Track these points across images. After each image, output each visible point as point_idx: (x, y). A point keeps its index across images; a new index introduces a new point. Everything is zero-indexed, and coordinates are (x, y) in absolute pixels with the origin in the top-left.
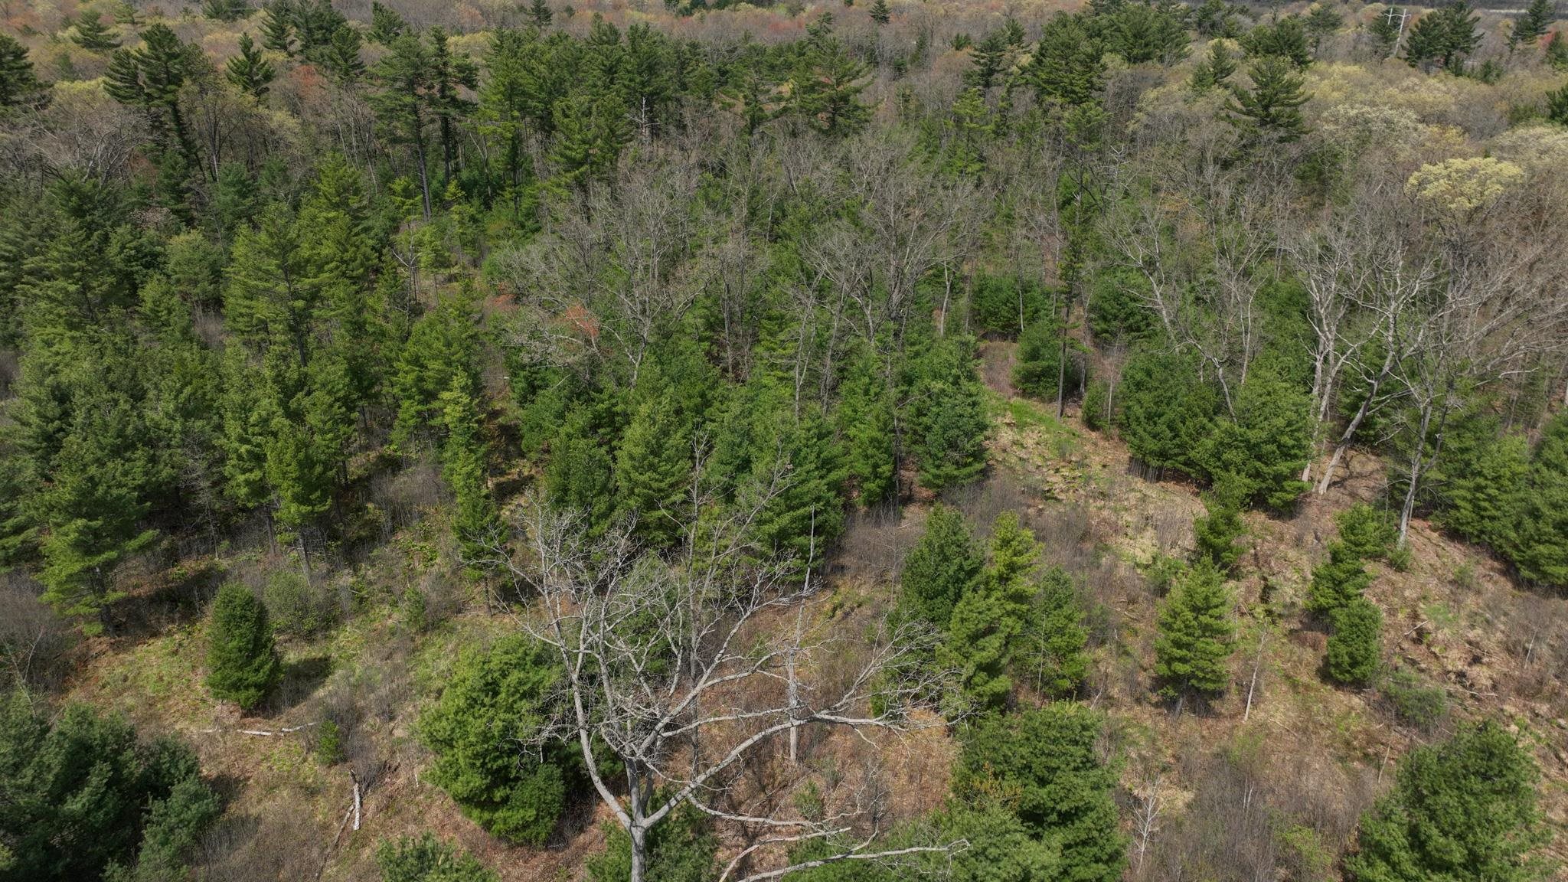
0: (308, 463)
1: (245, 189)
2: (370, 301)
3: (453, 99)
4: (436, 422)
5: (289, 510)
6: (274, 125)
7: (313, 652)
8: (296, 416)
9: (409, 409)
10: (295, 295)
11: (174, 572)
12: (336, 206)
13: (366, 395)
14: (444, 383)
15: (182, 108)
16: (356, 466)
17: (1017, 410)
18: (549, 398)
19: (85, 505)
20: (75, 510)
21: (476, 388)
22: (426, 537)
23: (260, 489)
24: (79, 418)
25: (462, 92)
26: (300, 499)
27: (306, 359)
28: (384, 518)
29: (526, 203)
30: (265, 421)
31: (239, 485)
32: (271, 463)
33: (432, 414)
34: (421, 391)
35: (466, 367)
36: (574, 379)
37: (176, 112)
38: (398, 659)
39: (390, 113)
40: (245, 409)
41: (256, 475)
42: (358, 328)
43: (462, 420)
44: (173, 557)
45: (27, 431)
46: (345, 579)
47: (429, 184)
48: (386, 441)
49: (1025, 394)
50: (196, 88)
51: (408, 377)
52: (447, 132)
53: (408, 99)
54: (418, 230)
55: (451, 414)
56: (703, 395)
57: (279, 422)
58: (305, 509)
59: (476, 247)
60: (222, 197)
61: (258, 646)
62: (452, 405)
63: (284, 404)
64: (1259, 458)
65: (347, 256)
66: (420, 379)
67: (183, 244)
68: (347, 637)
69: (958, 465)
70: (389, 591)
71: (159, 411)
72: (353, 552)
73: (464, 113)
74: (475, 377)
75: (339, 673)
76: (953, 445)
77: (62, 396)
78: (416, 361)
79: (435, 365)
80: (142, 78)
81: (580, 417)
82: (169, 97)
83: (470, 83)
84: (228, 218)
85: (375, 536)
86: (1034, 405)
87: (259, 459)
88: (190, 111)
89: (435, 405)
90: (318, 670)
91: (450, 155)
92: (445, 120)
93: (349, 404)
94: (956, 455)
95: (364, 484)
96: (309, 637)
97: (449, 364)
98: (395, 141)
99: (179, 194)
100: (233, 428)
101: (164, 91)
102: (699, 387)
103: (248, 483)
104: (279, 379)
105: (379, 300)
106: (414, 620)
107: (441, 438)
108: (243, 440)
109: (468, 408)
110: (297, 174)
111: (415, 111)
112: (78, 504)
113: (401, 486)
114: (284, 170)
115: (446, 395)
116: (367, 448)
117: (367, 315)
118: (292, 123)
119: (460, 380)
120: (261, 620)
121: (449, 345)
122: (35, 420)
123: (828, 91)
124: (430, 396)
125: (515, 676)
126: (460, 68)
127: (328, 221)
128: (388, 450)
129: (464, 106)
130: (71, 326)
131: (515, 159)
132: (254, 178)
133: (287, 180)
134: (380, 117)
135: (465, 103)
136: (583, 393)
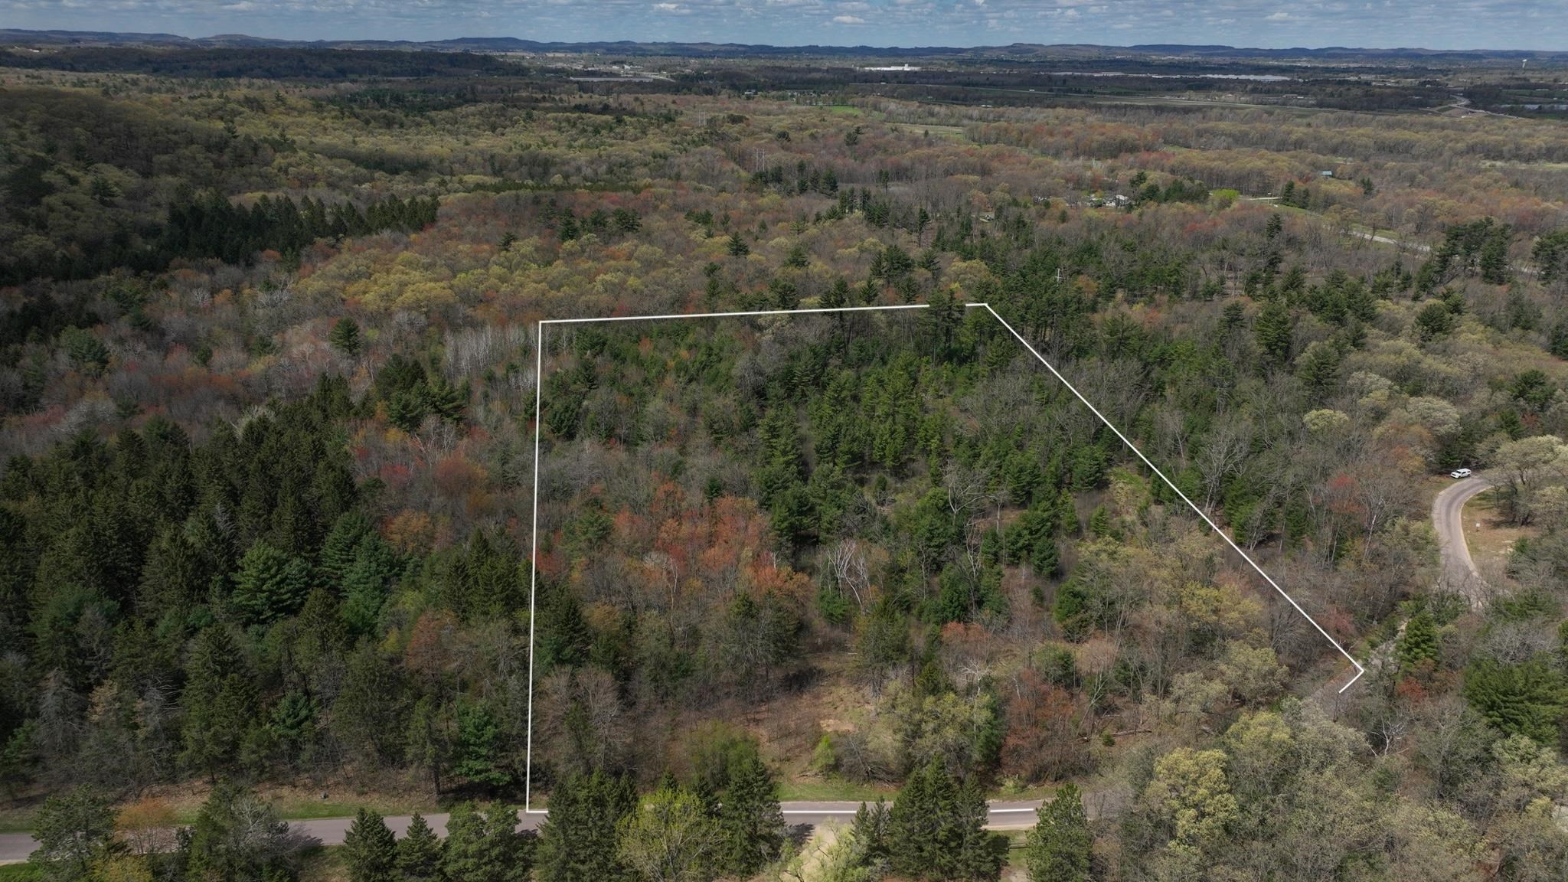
0: (894, 452)
1: (862, 348)
4: (928, 448)
5: (889, 463)
8: (893, 440)
9: (921, 443)
12: (903, 370)
13: (909, 438)
14: (932, 437)
16: (904, 459)
17: (1132, 479)
18: (962, 447)
20: (846, 453)
21: (941, 440)
22: (921, 479)
23: (883, 457)
24: (843, 431)
25: (957, 315)
26: (892, 461)
28: (910, 473)
29: (974, 371)
30: (886, 440)
31: (876, 455)
32: (886, 451)
33: (928, 446)
34: (926, 439)
35: (940, 433)
36: (970, 442)
38: (912, 502)
39: (925, 324)
40: (882, 435)
41: (882, 453)
43: (936, 448)
44: (859, 472)
45: (830, 433)
46: (900, 485)
47: (936, 349)
48: (913, 453)
51: (922, 434)
53: (934, 319)
55: (933, 446)
57: (889, 440)
58: (893, 463)
59: (951, 385)
60: (853, 351)
62: (934, 444)
63: (890, 436)
65: (905, 389)
66: (926, 435)
67: (847, 374)
68: (900, 496)
69: (1083, 486)
70: (910, 489)
71: (859, 433)
72: (902, 479)
73: (956, 326)
74: (942, 437)
75: (899, 502)
77: (839, 426)
78: (925, 429)
79: (931, 431)
80: (832, 301)
81: (970, 453)
83: (961, 312)
85: (908, 476)
87: (883, 449)
89: (929, 443)
91: (948, 340)
92: (948, 329)
93: (905, 440)
94: (1081, 482)
95: (906, 464)
97: (935, 432)
98: (925, 333)
99: (838, 349)
100: (878, 440)
103: (879, 455)
104: (890, 429)
106: (916, 494)
107: (929, 453)
108: (880, 444)
109: (938, 445)
112: (848, 452)
113: (914, 465)
115: (932, 440)
116: (908, 454)
117: (911, 413)
118: (883, 317)
119: (937, 436)
120: (886, 483)
121: (936, 426)
122: (833, 431)
123: (1119, 335)
124: (928, 440)
126: (958, 307)
127: (900, 375)
128: (913, 456)
129: (956, 321)
130: (832, 405)
131: (973, 352)
135: (958, 319)
136: (972, 446)
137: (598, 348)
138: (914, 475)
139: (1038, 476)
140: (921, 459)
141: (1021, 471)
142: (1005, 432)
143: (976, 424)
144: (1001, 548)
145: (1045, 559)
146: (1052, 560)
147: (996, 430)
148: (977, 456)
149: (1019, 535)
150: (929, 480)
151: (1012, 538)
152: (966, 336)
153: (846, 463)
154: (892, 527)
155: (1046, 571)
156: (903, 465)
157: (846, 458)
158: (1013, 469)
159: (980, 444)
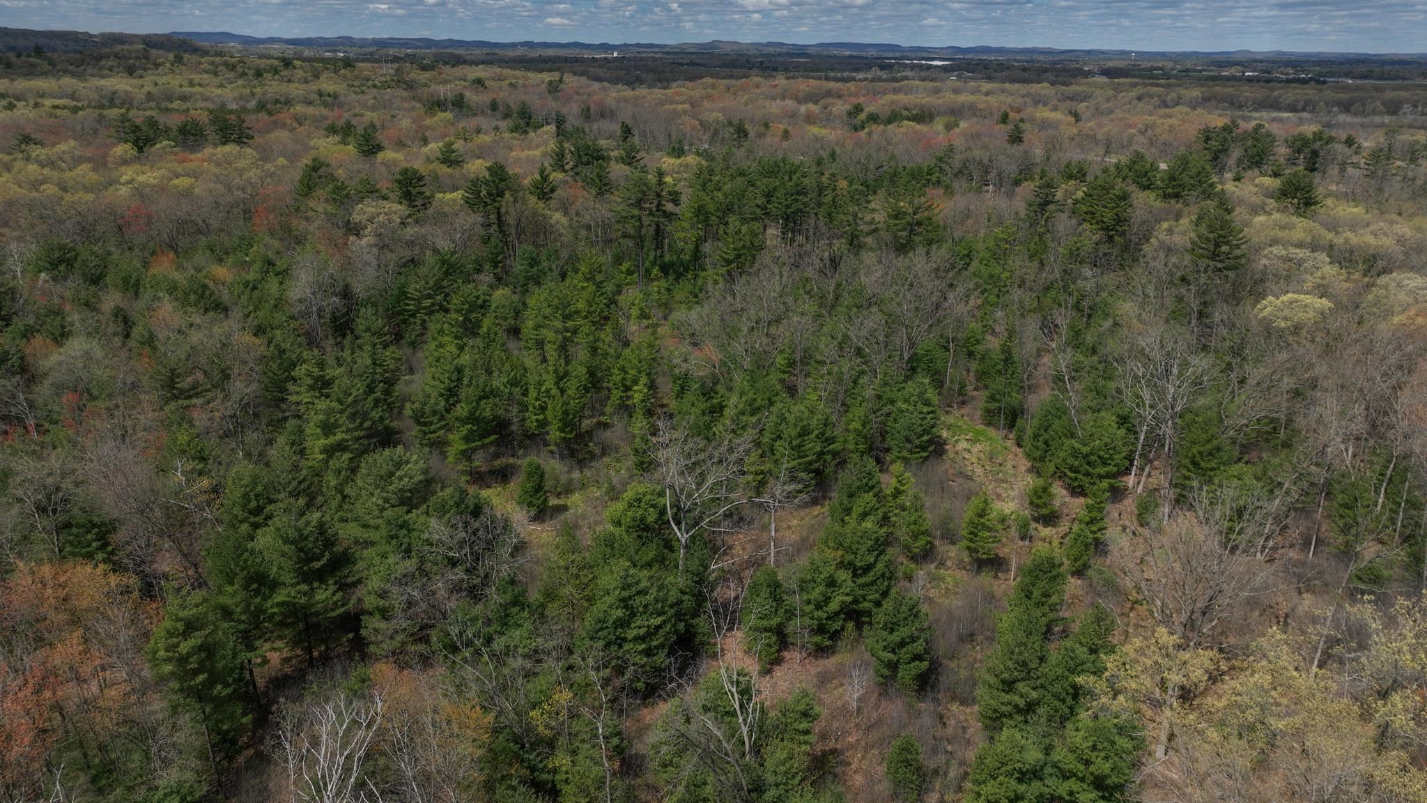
0: (566, 413)
1: (533, 262)
2: (602, 336)
3: (664, 212)
4: (629, 402)
5: (554, 434)
6: (553, 222)
7: (561, 502)
8: (562, 391)
9: (617, 394)
10: (567, 330)
11: (497, 463)
12: (588, 280)
13: (594, 387)
14: (636, 382)
15: (503, 210)
16: (586, 424)
17: (978, 433)
18: (689, 397)
19: (472, 418)
20: (464, 421)
21: (652, 386)
22: (618, 461)
23: (543, 424)
24: (466, 381)
25: (670, 207)
26: (561, 430)
27: (567, 364)
28: (597, 451)
29: (700, 282)
30: (548, 391)
31: (532, 420)
32: (549, 413)
33: (628, 398)
34: (624, 386)
35: (648, 375)
36: (703, 386)
37: (499, 213)
38: (600, 508)
39: (624, 220)
40: (540, 384)
41: (541, 417)
42: (594, 350)
43: (642, 401)
44: (497, 455)
45: (442, 386)
46: (576, 475)
47: (643, 263)
48: (603, 414)
49: (989, 424)
50: (512, 199)
51: (617, 378)
52: (659, 232)
53: (636, 212)
54: (632, 295)
55: (637, 397)
56: (770, 399)
57: (554, 391)
58: (563, 435)
59: (667, 307)
60: (518, 267)
61: (539, 488)
62: (639, 393)
63: (557, 384)
64: (1089, 463)
65: (592, 309)
66: (624, 379)
67: (501, 295)
68: (575, 499)
69: (911, 452)
70: (597, 482)
71: (498, 382)
72: (581, 464)
73: (670, 221)
74: (653, 381)
75: (572, 511)
76: (908, 440)
77: (459, 370)
78: (623, 369)
79: (633, 372)
80: (484, 193)
81: (704, 406)
82: (497, 204)
83: (676, 202)
84: (522, 280)
85: (593, 456)
86: (991, 432)
87: (543, 409)
88: (507, 213)
89: (630, 393)
90: (562, 509)
91: (659, 246)
92: (658, 225)
93: (587, 390)
94: (909, 446)
95: (590, 433)
96: (559, 495)
97: (640, 372)
98: (625, 236)
99: (495, 264)
100: (533, 393)
101: (494, 201)
102: (768, 394)
103: (537, 421)
104: (556, 371)
105: (606, 335)
106: (607, 493)
107: (630, 411)
108: (537, 399)
109: (646, 395)
110: (564, 254)
111: (640, 219)
112: (468, 418)
113: (608, 434)
114: (557, 251)
115: (635, 388)
116: (592, 416)
117: (600, 344)
118: (564, 220)
119: (644, 380)
120: (542, 476)
121: (640, 362)
122: (447, 381)
123: (909, 219)
124: (628, 389)
125: (648, 497)
126: (670, 193)
127: (583, 288)
128: (603, 419)
129: (669, 216)
130: (456, 338)
131: (697, 254)
132: (538, 255)
133: (558, 258)
134: (618, 222)
135: (671, 214)
136: (707, 393)
137: (62, 268)
138: (604, 453)
139: (831, 440)
140: (618, 423)
141: (804, 432)
142: (762, 364)
143: (711, 352)
144: (791, 614)
145: (902, 644)
146: (919, 647)
147: (747, 363)
148: (717, 411)
149: (832, 583)
150: (631, 461)
151: (816, 593)
152: (683, 234)
153: (467, 439)
154: (534, 596)
155: (907, 673)
156: (583, 437)
157: (465, 430)
158: (790, 431)
159: (721, 389)
